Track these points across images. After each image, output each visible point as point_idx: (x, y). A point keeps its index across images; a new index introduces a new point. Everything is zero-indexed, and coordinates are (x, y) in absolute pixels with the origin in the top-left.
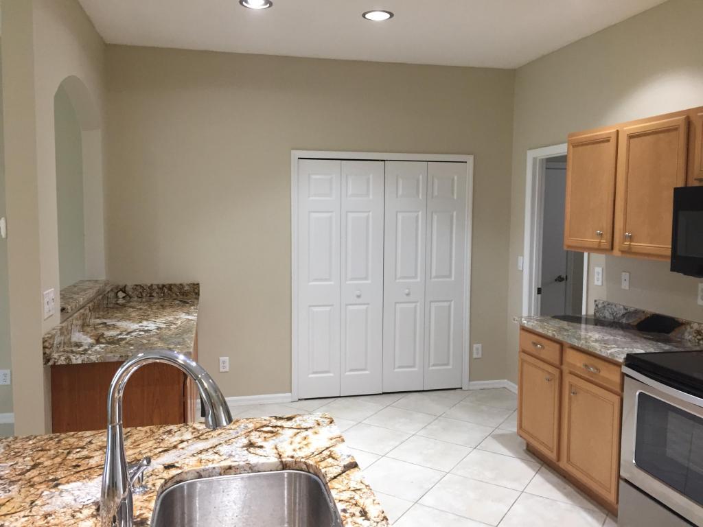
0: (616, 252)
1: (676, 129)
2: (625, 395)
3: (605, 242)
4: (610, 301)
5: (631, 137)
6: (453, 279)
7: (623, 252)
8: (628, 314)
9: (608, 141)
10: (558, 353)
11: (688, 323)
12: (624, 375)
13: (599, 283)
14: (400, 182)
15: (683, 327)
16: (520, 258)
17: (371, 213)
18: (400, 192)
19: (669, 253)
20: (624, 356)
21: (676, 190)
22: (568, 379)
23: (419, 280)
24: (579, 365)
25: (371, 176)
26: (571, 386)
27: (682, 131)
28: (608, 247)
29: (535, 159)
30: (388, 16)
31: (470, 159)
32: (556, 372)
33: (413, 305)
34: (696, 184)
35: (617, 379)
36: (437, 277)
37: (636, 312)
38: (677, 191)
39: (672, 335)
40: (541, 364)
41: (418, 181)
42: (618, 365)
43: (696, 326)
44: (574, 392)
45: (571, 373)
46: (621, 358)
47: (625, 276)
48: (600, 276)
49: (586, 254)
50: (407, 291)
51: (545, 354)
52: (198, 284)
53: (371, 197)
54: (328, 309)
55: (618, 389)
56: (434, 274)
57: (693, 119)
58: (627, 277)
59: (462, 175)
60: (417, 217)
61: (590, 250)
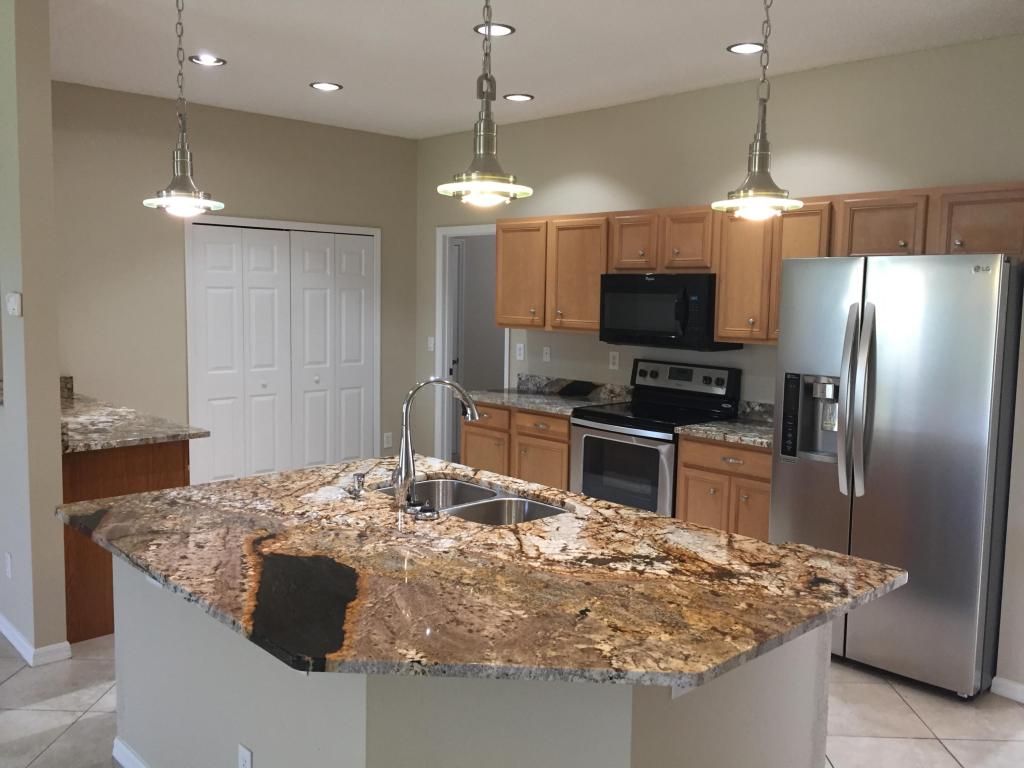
0: (548, 328)
1: (597, 227)
2: (572, 442)
3: (538, 319)
4: (534, 374)
5: (560, 229)
6: (362, 362)
7: (554, 327)
8: (551, 383)
9: (538, 230)
10: (506, 419)
11: (603, 385)
12: (571, 425)
13: (522, 358)
14: (307, 254)
15: (598, 390)
16: (431, 339)
17: (276, 291)
18: (307, 268)
19: (598, 327)
20: (571, 410)
21: (602, 276)
22: (517, 440)
23: (328, 365)
24: (528, 425)
25: (275, 248)
26: (520, 444)
27: (604, 228)
28: (541, 323)
29: (444, 237)
30: (337, 88)
31: (377, 232)
32: (505, 437)
33: (323, 393)
34: (615, 272)
35: (564, 429)
36: (345, 361)
37: (558, 380)
38: (604, 278)
39: (590, 396)
40: (488, 432)
41: (325, 254)
42: (567, 418)
43: (609, 387)
44: (524, 448)
45: (520, 434)
46: (569, 412)
47: (546, 350)
48: (522, 351)
49: (507, 330)
50: (316, 378)
51: (492, 423)
52: (71, 378)
53: (276, 271)
54: (230, 402)
55: (567, 439)
56: (344, 358)
57: (611, 221)
58: (548, 352)
59: (369, 249)
60: (325, 294)
61: (512, 326)
